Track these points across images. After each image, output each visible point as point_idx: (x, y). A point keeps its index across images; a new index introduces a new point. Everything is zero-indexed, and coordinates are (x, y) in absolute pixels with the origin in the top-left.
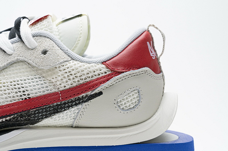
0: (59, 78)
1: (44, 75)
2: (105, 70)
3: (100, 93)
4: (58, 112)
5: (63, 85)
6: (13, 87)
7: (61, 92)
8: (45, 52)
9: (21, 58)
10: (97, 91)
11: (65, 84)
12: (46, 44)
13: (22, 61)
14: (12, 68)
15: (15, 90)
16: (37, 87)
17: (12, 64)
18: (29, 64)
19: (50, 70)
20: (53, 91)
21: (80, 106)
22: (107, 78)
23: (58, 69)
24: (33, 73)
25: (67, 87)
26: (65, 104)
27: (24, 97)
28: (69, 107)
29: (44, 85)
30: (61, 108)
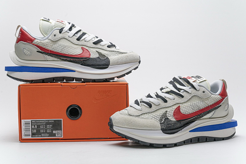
0: (209, 101)
1: (204, 100)
2: (220, 97)
3: (221, 105)
4: (209, 113)
5: (210, 104)
6: (195, 105)
7: (210, 106)
8: (204, 92)
9: (195, 95)
10: (220, 105)
11: (211, 103)
12: (204, 89)
13: (195, 96)
14: (192, 99)
15: (196, 107)
16: (203, 105)
17: (192, 97)
18: (198, 96)
19: (206, 98)
20: (207, 106)
21: (215, 110)
22: (222, 100)
23: (209, 98)
24: (200, 100)
25: (211, 104)
26: (211, 110)
27: (199, 109)
28: (212, 111)
29: (205, 104)
30: (210, 112)
